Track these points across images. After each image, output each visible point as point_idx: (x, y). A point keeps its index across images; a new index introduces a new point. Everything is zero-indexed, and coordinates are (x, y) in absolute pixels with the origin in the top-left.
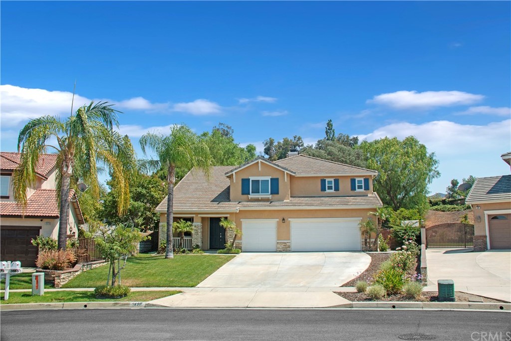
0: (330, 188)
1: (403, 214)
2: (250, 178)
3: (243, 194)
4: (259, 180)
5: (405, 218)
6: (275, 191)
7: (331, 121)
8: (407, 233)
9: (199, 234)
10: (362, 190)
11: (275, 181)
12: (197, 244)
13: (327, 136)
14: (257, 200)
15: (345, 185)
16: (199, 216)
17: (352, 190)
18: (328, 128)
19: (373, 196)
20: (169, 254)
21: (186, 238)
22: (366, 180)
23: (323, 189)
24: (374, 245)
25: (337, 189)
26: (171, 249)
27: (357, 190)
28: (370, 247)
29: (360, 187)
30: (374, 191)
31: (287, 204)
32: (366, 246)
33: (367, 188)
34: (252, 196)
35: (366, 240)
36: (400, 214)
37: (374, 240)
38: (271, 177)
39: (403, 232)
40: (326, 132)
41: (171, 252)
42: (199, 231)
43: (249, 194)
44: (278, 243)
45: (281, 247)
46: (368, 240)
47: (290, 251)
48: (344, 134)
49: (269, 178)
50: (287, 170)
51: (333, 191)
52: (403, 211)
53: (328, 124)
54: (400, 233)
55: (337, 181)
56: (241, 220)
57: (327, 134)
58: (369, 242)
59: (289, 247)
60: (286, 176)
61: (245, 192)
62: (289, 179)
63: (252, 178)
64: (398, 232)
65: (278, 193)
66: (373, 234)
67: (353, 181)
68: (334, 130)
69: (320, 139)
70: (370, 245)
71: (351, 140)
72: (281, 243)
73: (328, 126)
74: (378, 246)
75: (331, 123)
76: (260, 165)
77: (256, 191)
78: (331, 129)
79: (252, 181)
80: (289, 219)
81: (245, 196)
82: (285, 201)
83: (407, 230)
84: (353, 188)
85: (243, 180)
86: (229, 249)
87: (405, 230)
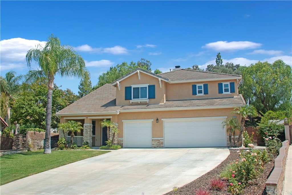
0: (200, 92)
1: (271, 115)
2: (132, 86)
3: (126, 99)
4: (139, 88)
5: (272, 118)
6: (152, 96)
7: (220, 54)
8: (272, 130)
9: (89, 133)
10: (229, 93)
11: (152, 88)
12: (87, 141)
13: (217, 64)
14: (137, 104)
15: (213, 89)
16: (89, 118)
17: (219, 93)
18: (217, 59)
19: (238, 97)
20: (46, 150)
21: (75, 136)
22: (232, 84)
23: (194, 93)
24: (238, 141)
25: (206, 93)
26: (48, 146)
27: (224, 93)
28: (235, 143)
29: (226, 90)
30: (239, 94)
31: (161, 107)
32: (230, 142)
33: (233, 91)
34: (133, 100)
35: (230, 137)
36: (268, 116)
37: (238, 137)
38: (148, 85)
39: (268, 129)
40: (216, 61)
41: (48, 148)
42: (89, 130)
43: (131, 99)
44: (153, 140)
45: (155, 143)
46: (232, 137)
47: (163, 148)
48: (230, 63)
49: (146, 86)
50: (161, 77)
51: (202, 94)
52: (271, 113)
53: (218, 56)
54: (265, 130)
55: (206, 86)
56: (123, 121)
57: (216, 63)
58: (234, 139)
59: (162, 143)
60: (160, 82)
61: (128, 97)
62: (164, 85)
63: (133, 86)
64: (263, 129)
65: (154, 98)
66: (237, 131)
67: (220, 85)
68: (222, 60)
69: (208, 65)
70: (234, 141)
71: (235, 67)
72: (155, 140)
73: (217, 57)
74: (243, 142)
75: (220, 55)
76: (139, 74)
77: (136, 97)
78: (220, 59)
79: (133, 88)
80: (162, 119)
81: (128, 101)
82: (160, 104)
83: (272, 128)
84: (221, 91)
85: (126, 88)
86: (109, 146)
87: (270, 127)
